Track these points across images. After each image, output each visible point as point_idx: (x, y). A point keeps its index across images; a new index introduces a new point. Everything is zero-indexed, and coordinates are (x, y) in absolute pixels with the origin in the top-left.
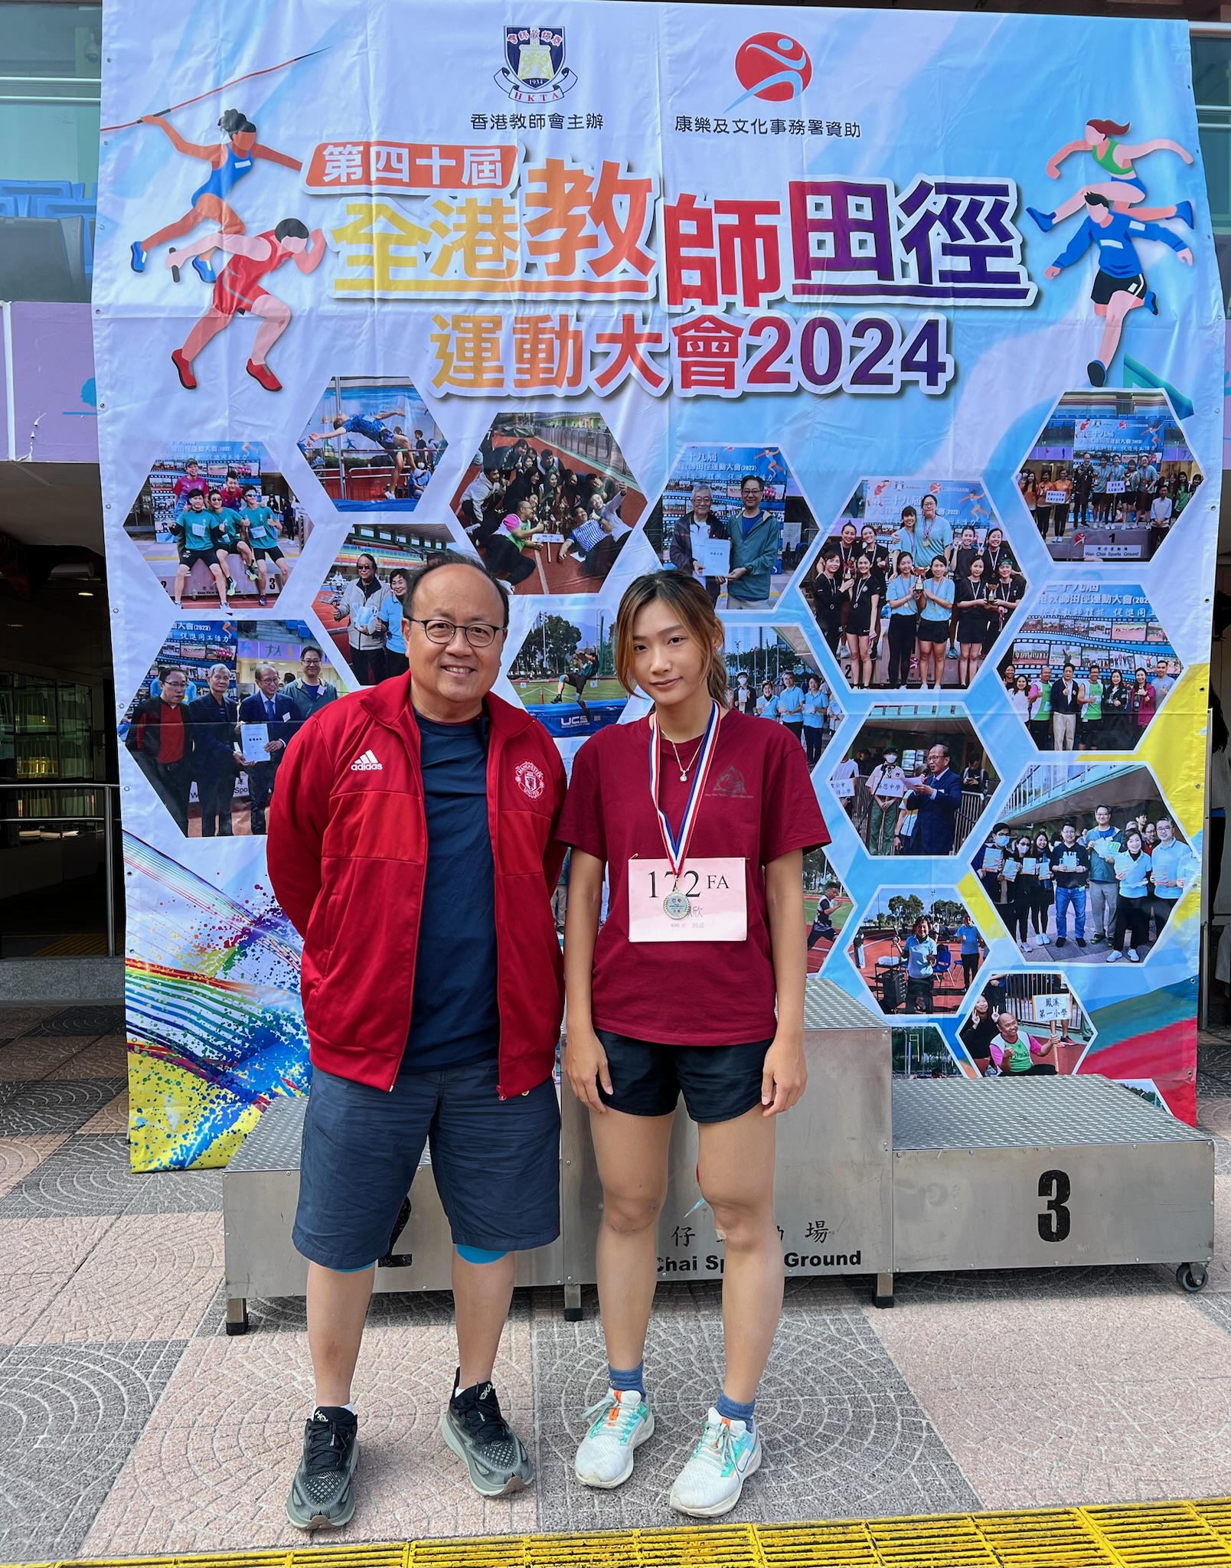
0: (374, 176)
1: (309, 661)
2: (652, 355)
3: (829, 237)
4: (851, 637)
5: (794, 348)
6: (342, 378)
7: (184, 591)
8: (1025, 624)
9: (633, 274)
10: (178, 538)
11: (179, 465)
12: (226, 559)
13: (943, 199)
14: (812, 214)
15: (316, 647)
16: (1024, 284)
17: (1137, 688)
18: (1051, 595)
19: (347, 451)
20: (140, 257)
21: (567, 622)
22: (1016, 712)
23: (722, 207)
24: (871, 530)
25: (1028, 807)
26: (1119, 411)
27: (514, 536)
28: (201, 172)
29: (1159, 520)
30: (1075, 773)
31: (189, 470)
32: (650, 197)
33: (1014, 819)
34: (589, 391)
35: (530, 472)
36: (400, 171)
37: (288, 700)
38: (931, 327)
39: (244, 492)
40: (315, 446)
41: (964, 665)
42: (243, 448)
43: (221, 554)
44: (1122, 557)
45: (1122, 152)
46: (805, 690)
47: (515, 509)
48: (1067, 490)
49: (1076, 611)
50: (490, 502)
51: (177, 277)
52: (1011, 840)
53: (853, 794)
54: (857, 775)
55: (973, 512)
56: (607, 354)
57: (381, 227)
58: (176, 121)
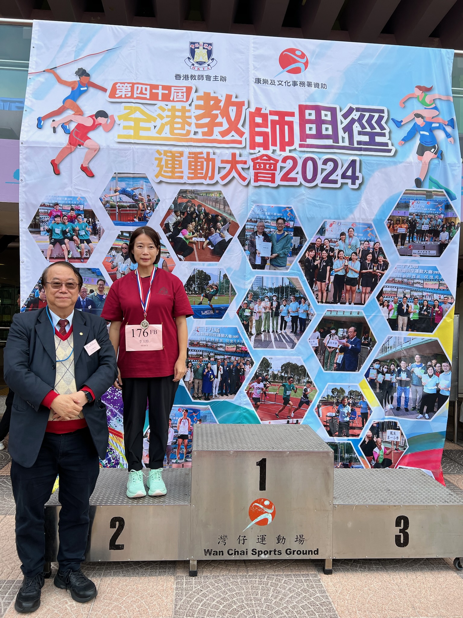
0: (135, 96)
1: (100, 285)
2: (243, 169)
3: (314, 126)
4: (318, 283)
5: (299, 168)
6: (119, 173)
7: (51, 255)
8: (388, 280)
9: (237, 137)
10: (49, 234)
11: (51, 205)
12: (68, 243)
13: (358, 114)
14: (307, 117)
15: (103, 279)
16: (390, 147)
17: (434, 308)
18: (399, 269)
19: (119, 202)
20: (41, 123)
21: (205, 273)
22: (383, 315)
23: (272, 113)
24: (327, 241)
25: (387, 353)
26: (427, 198)
27: (185, 238)
28: (68, 91)
29: (443, 240)
30: (407, 340)
31: (55, 207)
32: (244, 108)
33: (382, 358)
34: (217, 182)
35: (193, 213)
36: (146, 94)
37: (91, 300)
38: (353, 162)
39: (77, 217)
40: (106, 199)
41: (363, 295)
42: (78, 199)
43: (66, 241)
44: (428, 255)
45: (428, 98)
46: (300, 303)
47: (186, 227)
48: (406, 228)
49: (408, 275)
50: (176, 224)
51: (55, 131)
52: (380, 366)
53: (318, 345)
54: (320, 338)
55: (368, 235)
56: (225, 168)
57: (138, 115)
58: (59, 71)
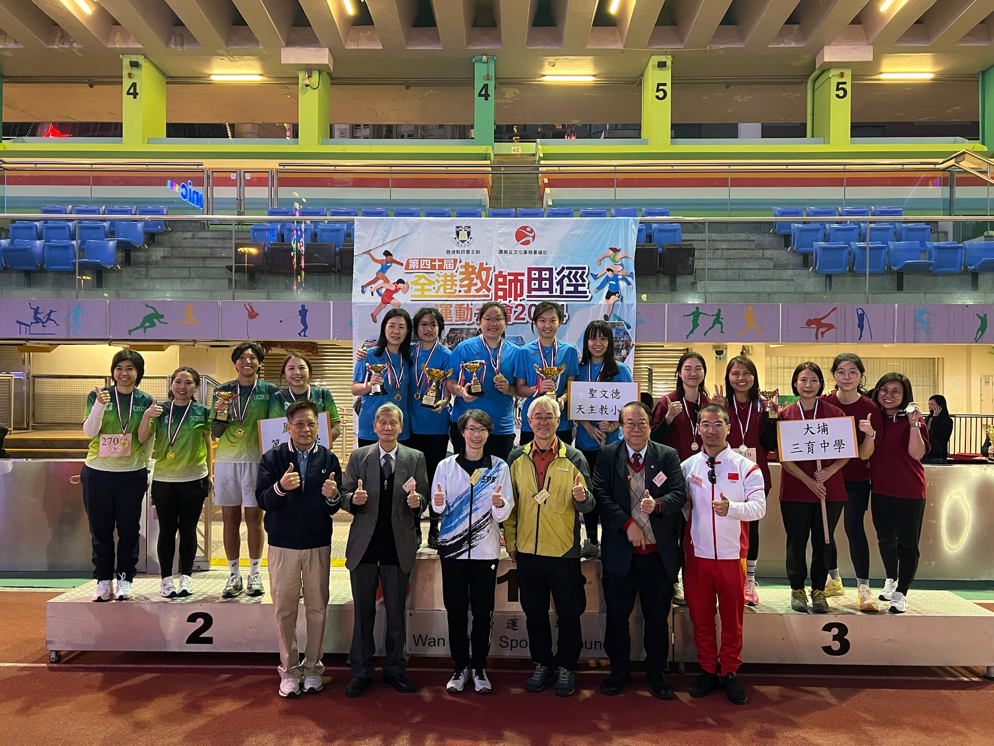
0: (421, 267)
3: (537, 282)
5: (526, 311)
9: (486, 293)
13: (568, 271)
14: (533, 276)
16: (588, 294)
20: (364, 290)
23: (510, 274)
28: (379, 266)
32: (491, 272)
36: (428, 266)
45: (617, 257)
57: (423, 281)
58: (372, 253)
